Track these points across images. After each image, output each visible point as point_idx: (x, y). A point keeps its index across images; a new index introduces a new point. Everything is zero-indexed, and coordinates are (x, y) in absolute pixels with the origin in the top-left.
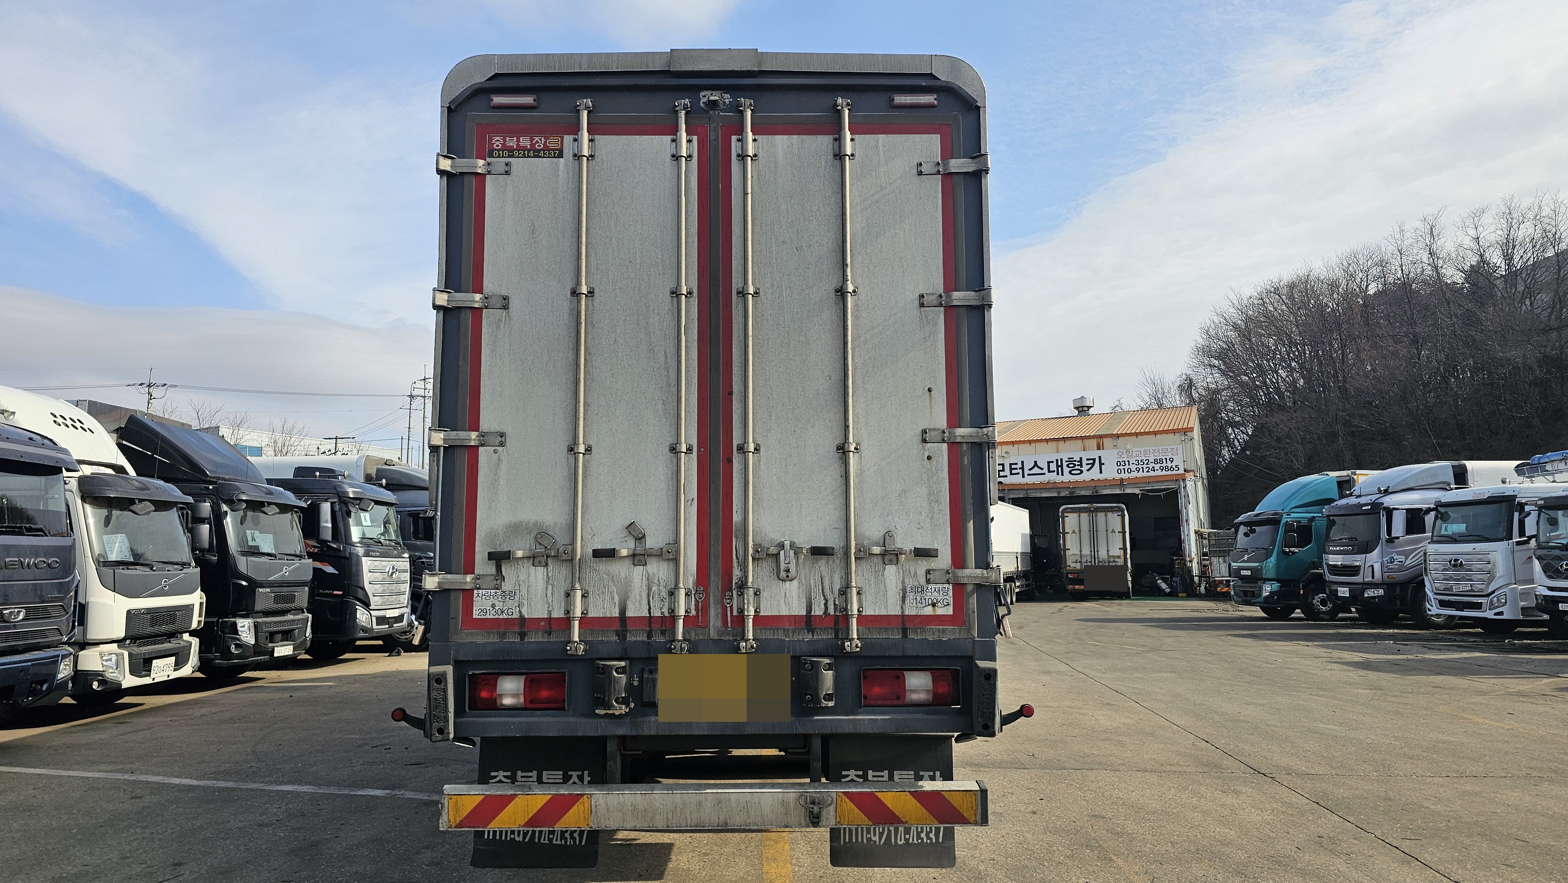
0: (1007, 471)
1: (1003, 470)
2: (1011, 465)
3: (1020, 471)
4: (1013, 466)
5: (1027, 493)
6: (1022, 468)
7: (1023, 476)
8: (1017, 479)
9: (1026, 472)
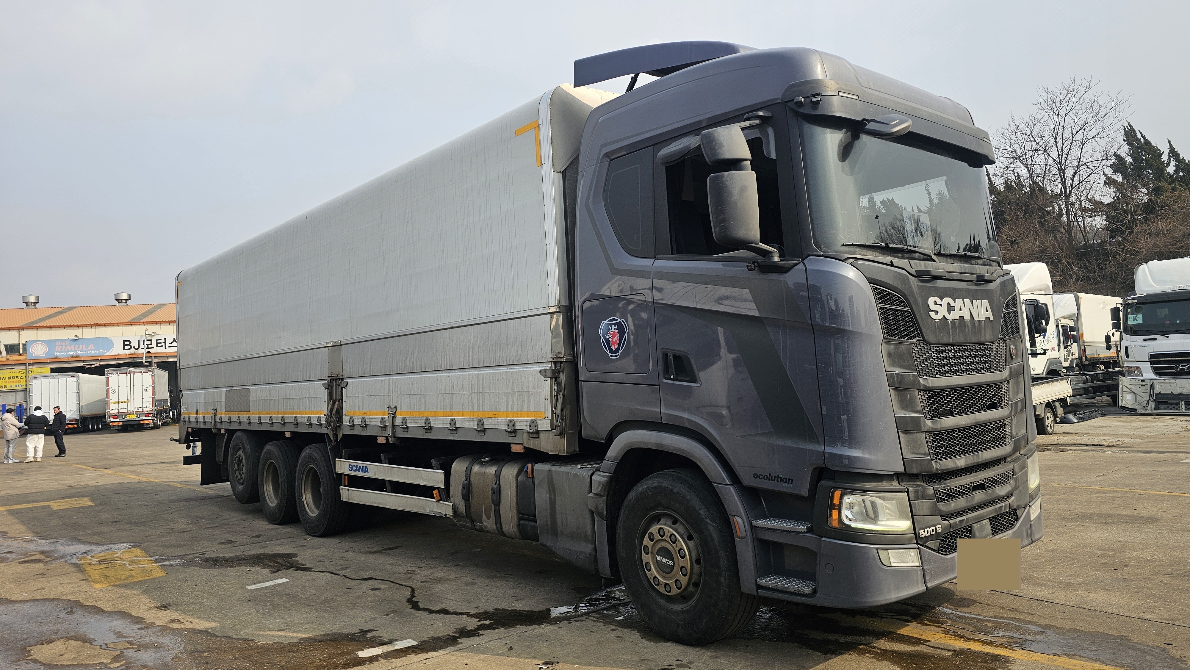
0: (154, 345)
1: (151, 344)
3: (164, 345)
4: (158, 341)
5: (166, 360)
6: (165, 343)
7: (166, 348)
8: (161, 350)
9: (168, 345)
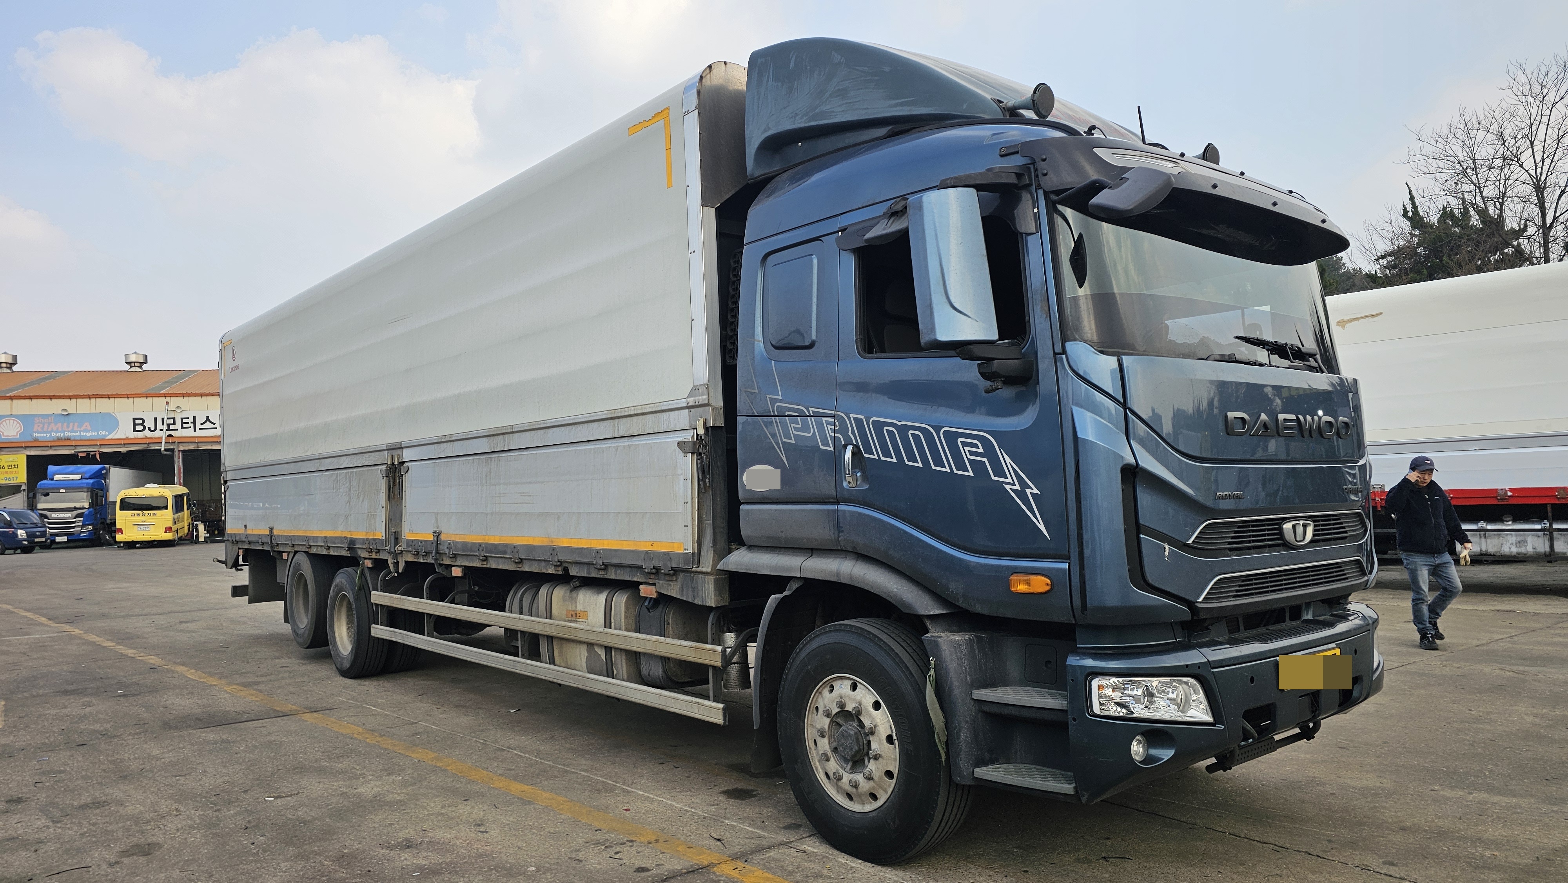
0: (178, 425)
1: (174, 424)
2: (182, 419)
3: (192, 425)
4: (184, 421)
5: (198, 447)
6: (194, 423)
7: (195, 430)
8: (189, 433)
9: (198, 426)
